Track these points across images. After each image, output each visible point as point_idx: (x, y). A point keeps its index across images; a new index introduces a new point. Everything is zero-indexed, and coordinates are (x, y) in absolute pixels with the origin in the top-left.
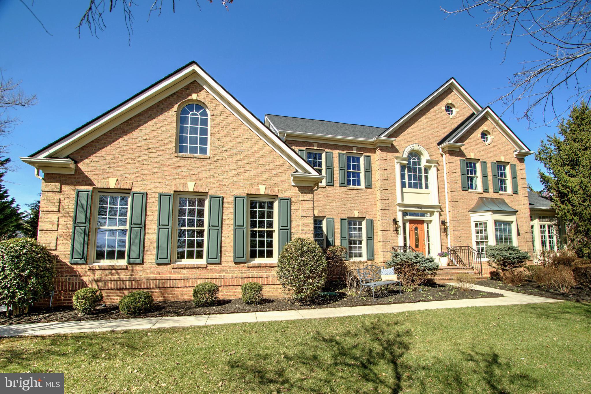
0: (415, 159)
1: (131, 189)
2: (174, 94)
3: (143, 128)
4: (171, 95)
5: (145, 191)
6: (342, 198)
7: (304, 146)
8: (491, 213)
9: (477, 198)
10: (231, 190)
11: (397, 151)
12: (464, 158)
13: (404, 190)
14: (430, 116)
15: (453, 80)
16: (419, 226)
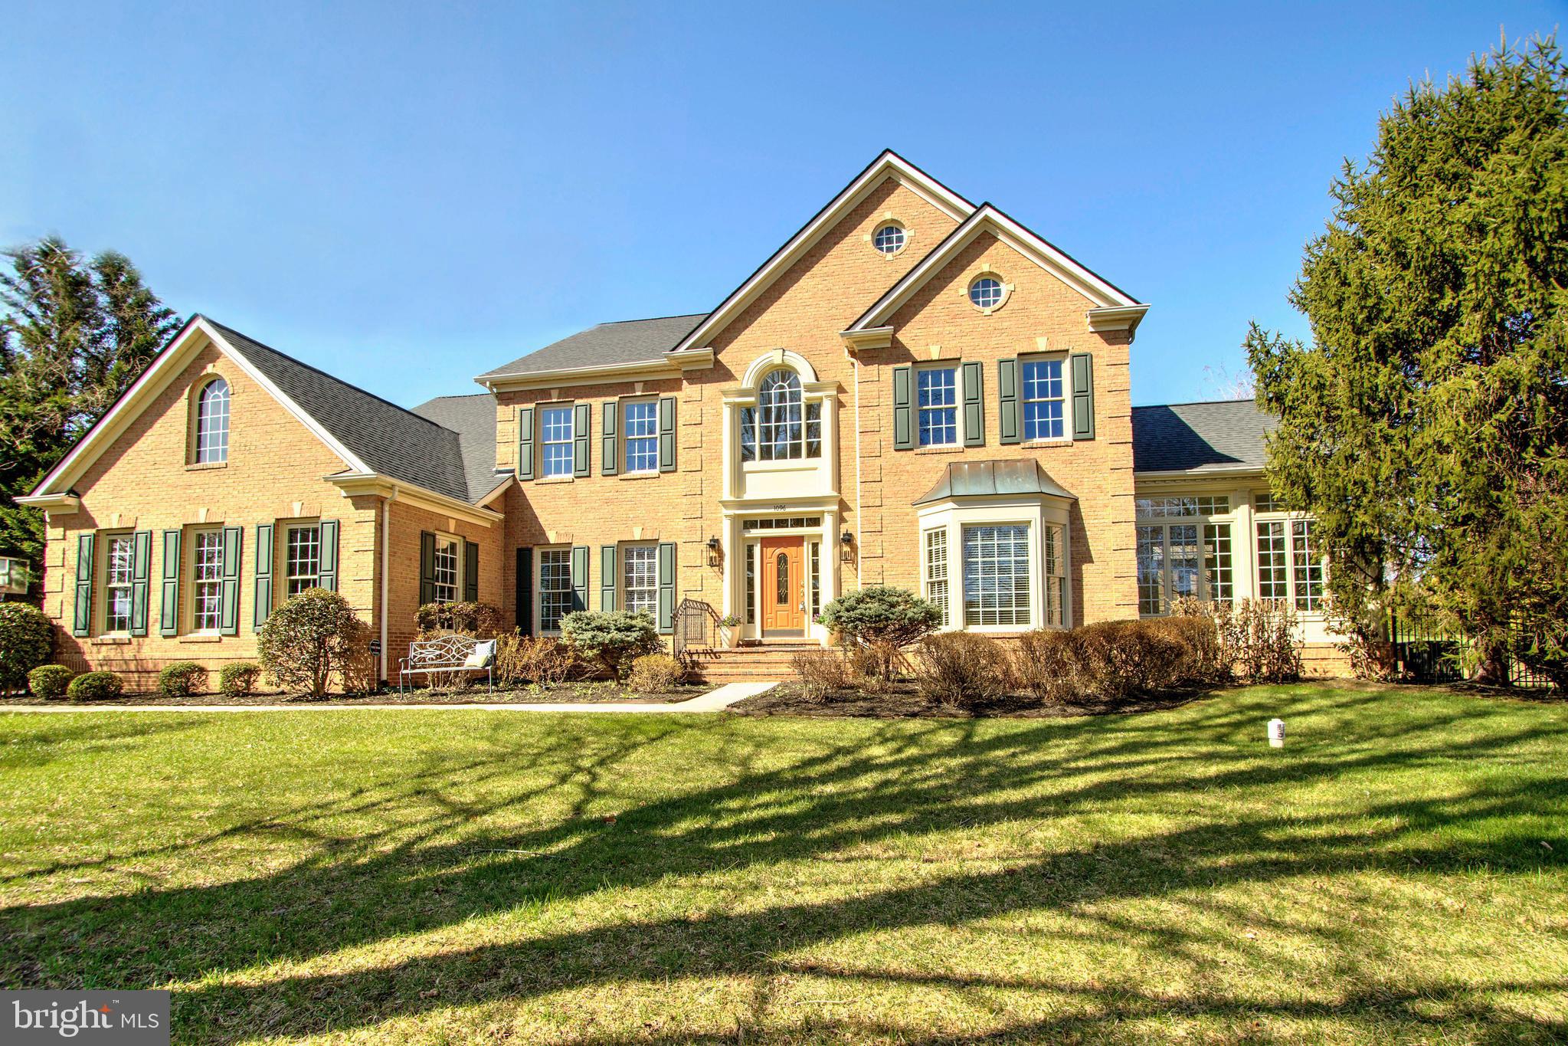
0: (782, 387)
1: (134, 528)
2: (186, 370)
3: (149, 433)
4: (182, 374)
5: (149, 528)
6: (608, 502)
7: (531, 401)
8: (951, 505)
9: (944, 466)
10: (255, 514)
11: (727, 376)
12: (909, 364)
13: (748, 466)
14: (826, 270)
15: (889, 157)
16: (790, 551)
